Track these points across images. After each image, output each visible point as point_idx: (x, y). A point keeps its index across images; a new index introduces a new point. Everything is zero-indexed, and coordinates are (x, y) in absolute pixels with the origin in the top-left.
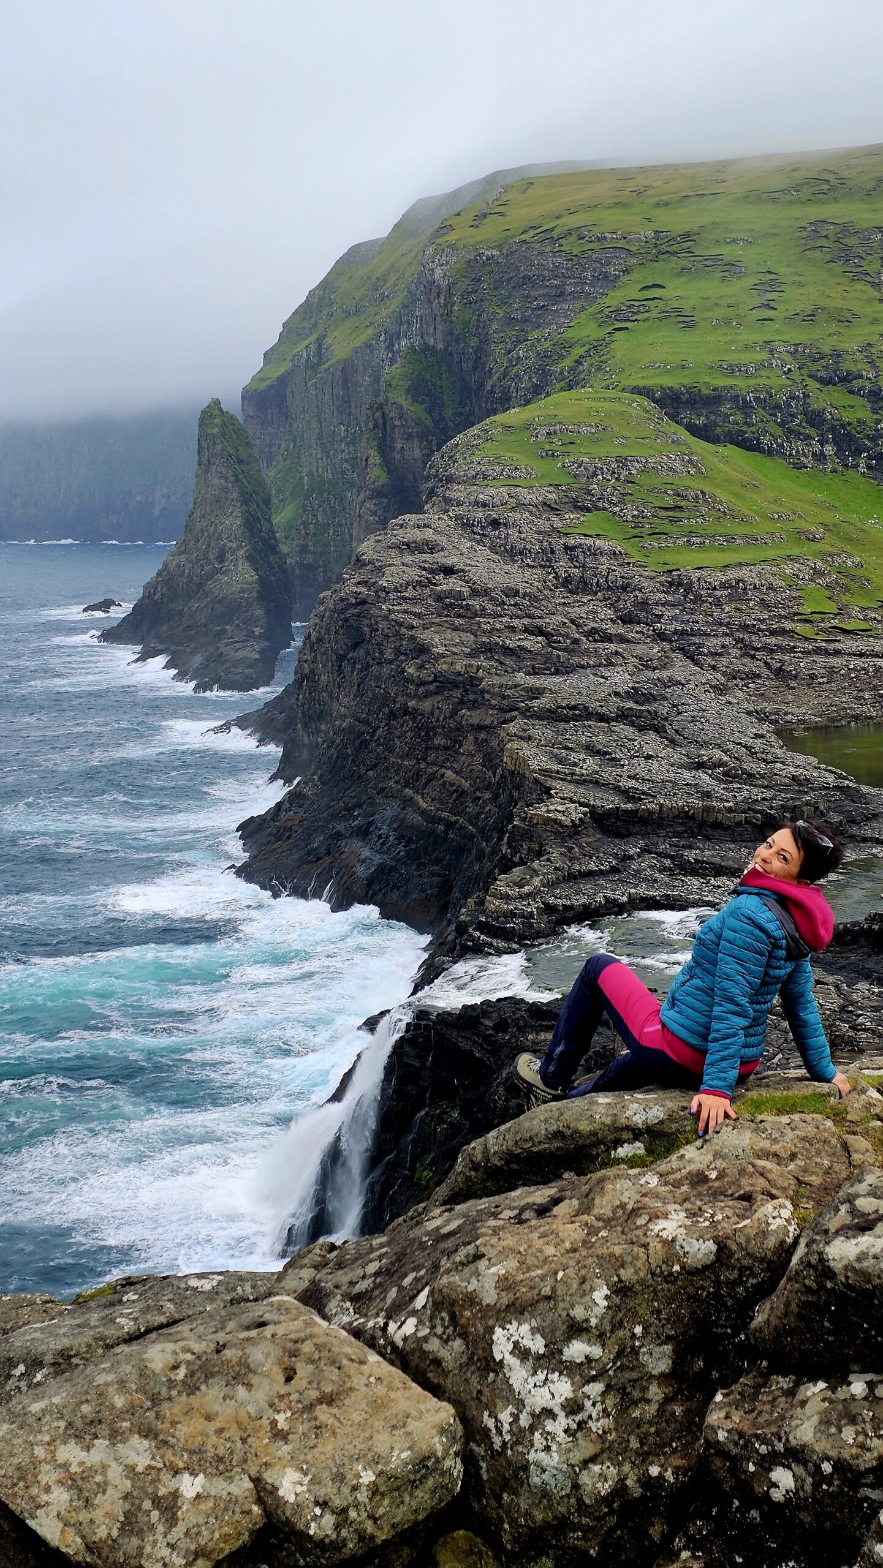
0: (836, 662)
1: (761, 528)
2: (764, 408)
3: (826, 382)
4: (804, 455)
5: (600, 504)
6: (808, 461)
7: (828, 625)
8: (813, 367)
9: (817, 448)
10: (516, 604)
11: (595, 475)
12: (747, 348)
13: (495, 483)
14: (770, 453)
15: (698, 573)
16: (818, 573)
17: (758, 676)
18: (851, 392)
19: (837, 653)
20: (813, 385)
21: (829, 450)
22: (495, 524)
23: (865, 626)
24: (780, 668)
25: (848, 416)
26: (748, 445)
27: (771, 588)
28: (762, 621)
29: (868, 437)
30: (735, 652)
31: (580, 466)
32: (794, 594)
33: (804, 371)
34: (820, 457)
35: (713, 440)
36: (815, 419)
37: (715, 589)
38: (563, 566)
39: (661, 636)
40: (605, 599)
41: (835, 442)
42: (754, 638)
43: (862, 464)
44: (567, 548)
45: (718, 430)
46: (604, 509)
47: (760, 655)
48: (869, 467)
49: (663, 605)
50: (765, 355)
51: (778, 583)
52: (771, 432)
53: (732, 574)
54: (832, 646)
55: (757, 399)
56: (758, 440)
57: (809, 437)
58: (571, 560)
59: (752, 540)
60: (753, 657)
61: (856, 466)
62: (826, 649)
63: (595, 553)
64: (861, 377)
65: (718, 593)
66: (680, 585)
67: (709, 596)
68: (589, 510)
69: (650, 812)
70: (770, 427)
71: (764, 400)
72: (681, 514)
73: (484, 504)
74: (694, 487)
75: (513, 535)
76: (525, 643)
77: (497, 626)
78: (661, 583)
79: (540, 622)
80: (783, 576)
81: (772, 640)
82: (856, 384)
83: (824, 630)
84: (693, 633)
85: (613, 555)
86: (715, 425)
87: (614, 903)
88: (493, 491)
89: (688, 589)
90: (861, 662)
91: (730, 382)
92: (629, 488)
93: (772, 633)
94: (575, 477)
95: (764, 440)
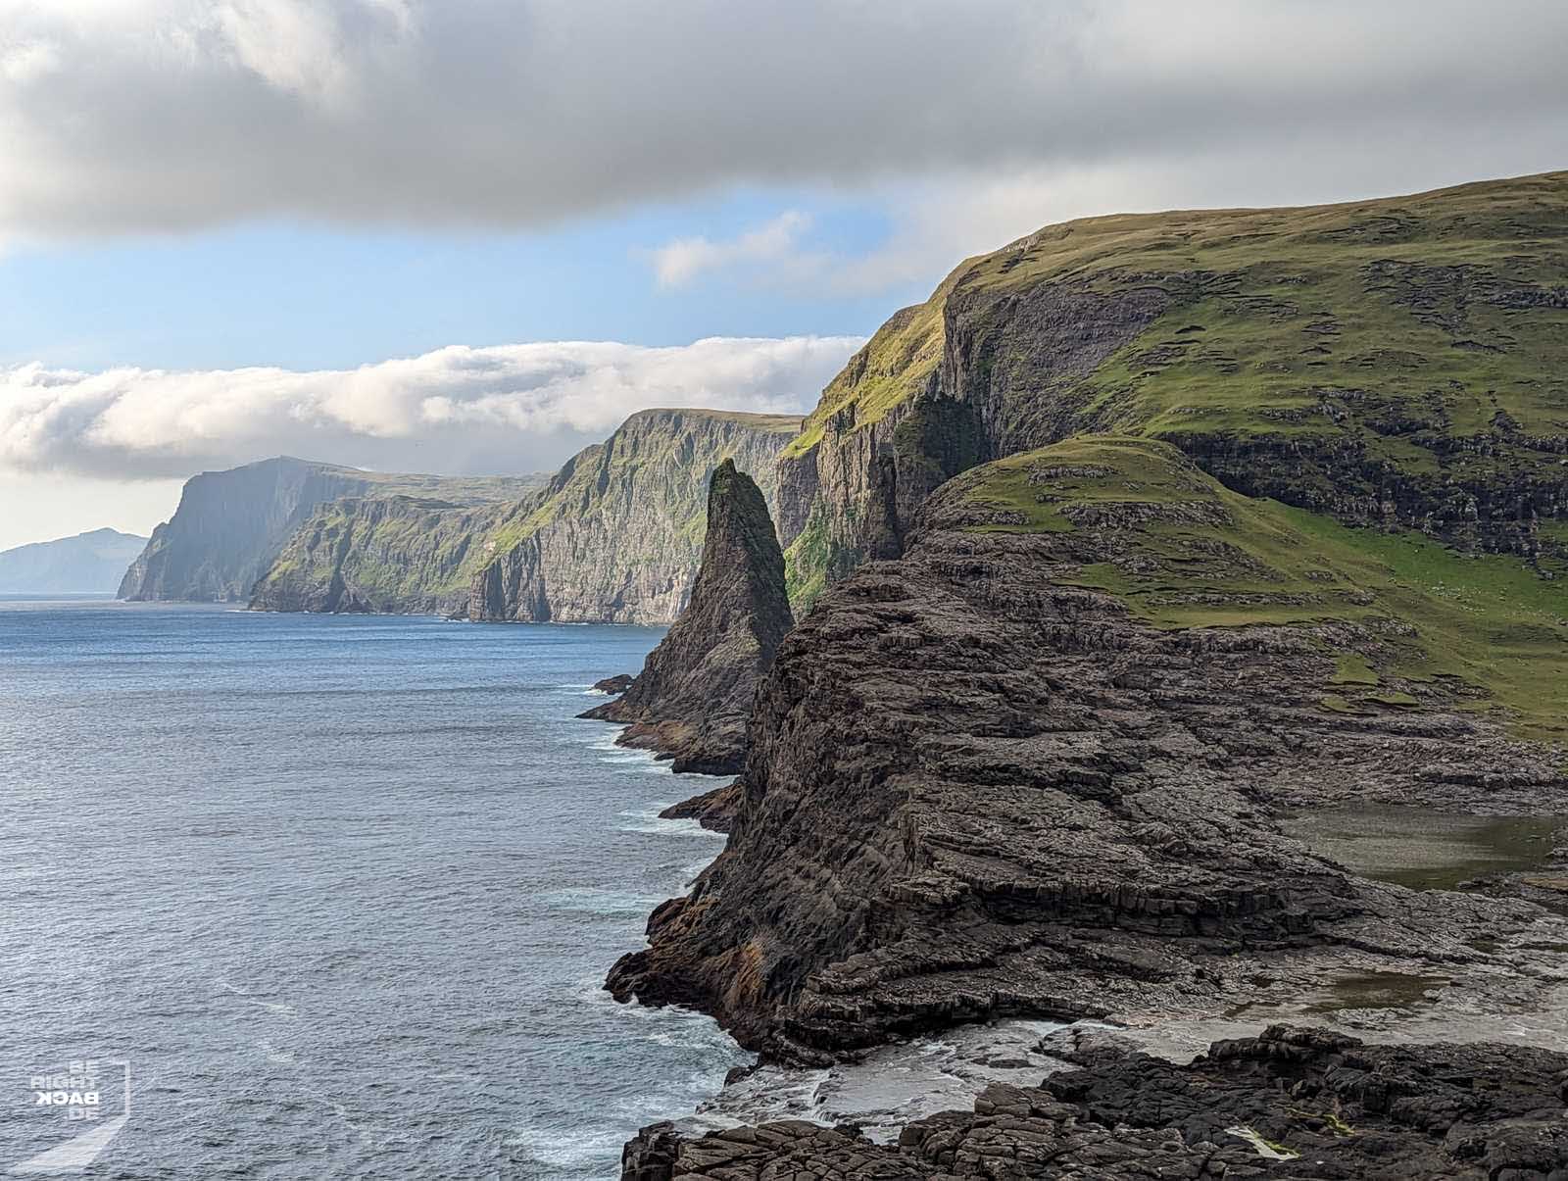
0: (1368, 738)
1: (1296, 588)
2: (1311, 459)
3: (1386, 431)
4: (1357, 511)
5: (1102, 555)
6: (1363, 519)
7: (1363, 697)
8: (1371, 415)
9: (1373, 504)
10: (974, 656)
11: (1098, 521)
12: (1295, 394)
13: (981, 529)
14: (1318, 508)
15: (1210, 633)
16: (1360, 639)
17: (1272, 753)
18: (1415, 443)
19: (1369, 728)
20: (1370, 435)
21: (1388, 506)
22: (977, 572)
23: (1411, 700)
24: (1300, 746)
25: (1410, 470)
26: (1293, 500)
27: (1298, 651)
28: (1284, 690)
29: (1434, 494)
30: (1244, 724)
31: (1082, 512)
32: (1324, 661)
33: (1361, 420)
34: (1378, 515)
35: (1252, 493)
36: (1373, 472)
37: (1228, 651)
38: (1051, 619)
39: (1158, 703)
40: (1098, 660)
41: (1395, 498)
42: (1272, 707)
43: (1427, 523)
44: (1058, 602)
45: (1257, 483)
46: (1106, 560)
47: (1279, 729)
48: (1435, 528)
49: (1165, 668)
50: (1314, 402)
51: (1307, 647)
52: (1322, 485)
53: (1251, 634)
54: (1365, 721)
55: (1303, 449)
56: (1304, 494)
57: (1363, 492)
58: (1062, 614)
59: (1283, 601)
60: (1269, 731)
61: (1419, 526)
62: (1357, 725)
63: (1088, 606)
64: (1426, 426)
65: (1232, 656)
66: (1187, 646)
67: (1221, 658)
68: (1089, 561)
69: (1051, 892)
70: (1319, 480)
71: (1312, 449)
72: (1197, 567)
73: (966, 551)
74: (1219, 537)
75: (996, 585)
76: (979, 699)
77: (948, 679)
78: (1165, 643)
79: (1000, 676)
80: (1312, 639)
81: (1294, 711)
82: (1422, 434)
83: (1359, 703)
84: (1198, 701)
85: (1111, 610)
86: (1254, 476)
87: (972, 1004)
88: (978, 537)
89: (1197, 651)
90: (1400, 741)
91: (1272, 429)
92: (1137, 537)
93: (1295, 703)
94: (1075, 523)
95: (1312, 494)
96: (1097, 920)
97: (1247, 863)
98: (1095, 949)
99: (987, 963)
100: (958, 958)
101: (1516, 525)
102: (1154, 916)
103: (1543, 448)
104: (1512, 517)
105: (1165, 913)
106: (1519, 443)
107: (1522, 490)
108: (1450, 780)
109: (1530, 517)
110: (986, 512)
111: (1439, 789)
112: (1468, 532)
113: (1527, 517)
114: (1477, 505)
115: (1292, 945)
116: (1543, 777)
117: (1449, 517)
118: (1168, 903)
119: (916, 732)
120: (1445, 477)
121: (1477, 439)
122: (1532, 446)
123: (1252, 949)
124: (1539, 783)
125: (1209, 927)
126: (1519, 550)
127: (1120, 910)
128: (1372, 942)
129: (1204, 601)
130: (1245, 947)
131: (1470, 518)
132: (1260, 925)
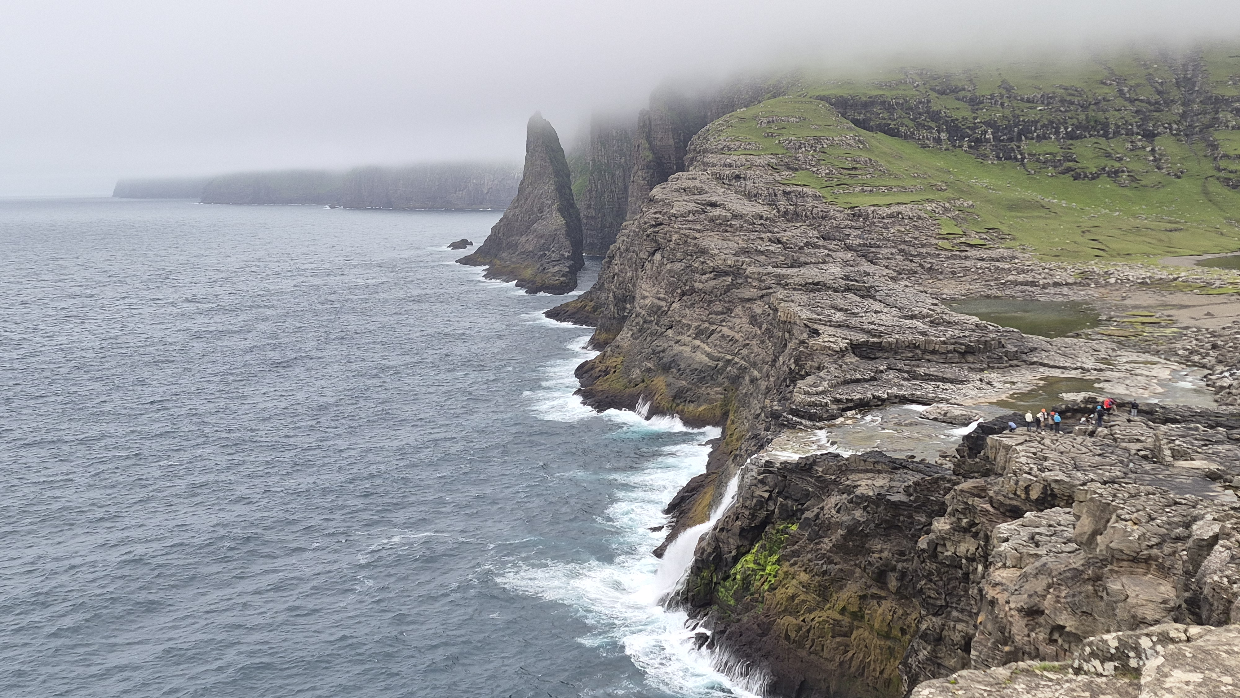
0: (967, 263)
1: (908, 183)
2: (902, 109)
3: (942, 93)
4: (928, 139)
5: (804, 166)
6: (930, 143)
7: (958, 241)
8: (932, 84)
9: (936, 135)
10: (761, 224)
11: (800, 148)
13: (736, 152)
14: (906, 137)
15: (872, 208)
16: (946, 210)
17: (916, 273)
18: (958, 99)
19: (966, 258)
20: (933, 95)
21: (943, 136)
22: (738, 177)
23: (982, 242)
24: (930, 268)
25: (955, 115)
26: (893, 133)
27: (919, 218)
28: (916, 239)
29: (969, 128)
30: (899, 257)
31: (790, 142)
32: (934, 222)
33: (927, 87)
34: (938, 141)
35: (869, 129)
36: (935, 116)
37: (883, 218)
38: (782, 203)
39: (849, 248)
40: (811, 225)
41: (948, 131)
42: (911, 249)
43: (965, 145)
44: (785, 193)
45: (872, 123)
46: (806, 169)
47: (916, 259)
48: (970, 147)
49: (850, 228)
50: (901, 77)
51: (923, 215)
52: (907, 125)
53: (894, 209)
54: (964, 254)
55: (897, 103)
56: (898, 129)
57: (930, 128)
58: (788, 200)
59: (903, 190)
60: (911, 261)
61: (961, 146)
62: (960, 256)
63: (802, 195)
64: (964, 89)
65: (886, 221)
66: (860, 216)
67: (880, 222)
68: (797, 170)
69: (890, 344)
70: (906, 121)
71: (902, 104)
72: (857, 172)
73: (730, 166)
74: (864, 156)
75: (750, 184)
76: (770, 248)
77: (752, 237)
78: (848, 215)
79: (778, 235)
80: (926, 211)
81: (924, 250)
82: (961, 94)
83: (957, 244)
84: (871, 246)
85: (815, 197)
86: (870, 119)
87: (879, 398)
88: (736, 158)
89: (866, 219)
90: (984, 264)
91: (881, 93)
92: (823, 156)
93: (923, 246)
94: (787, 149)
95: (902, 129)
96: (913, 357)
97: (973, 327)
98: (921, 371)
99: (873, 379)
100: (858, 376)
101: (1013, 145)
102: (943, 353)
103: (1028, 101)
104: (1011, 140)
105: (949, 352)
106: (1015, 99)
107: (1017, 125)
108: (1022, 284)
109: (1021, 140)
110: (738, 144)
111: (1017, 288)
112: (987, 149)
113: (1020, 140)
114: (992, 133)
115: (1011, 366)
116: (1070, 281)
117: (978, 141)
118: (951, 347)
119: (744, 266)
120: (975, 118)
121: (992, 96)
122: (1022, 100)
123: (993, 368)
124: (1067, 284)
125: (970, 358)
126: (1016, 158)
127: (924, 351)
128: (1052, 363)
129: (863, 191)
130: (989, 367)
131: (988, 141)
132: (995, 356)
